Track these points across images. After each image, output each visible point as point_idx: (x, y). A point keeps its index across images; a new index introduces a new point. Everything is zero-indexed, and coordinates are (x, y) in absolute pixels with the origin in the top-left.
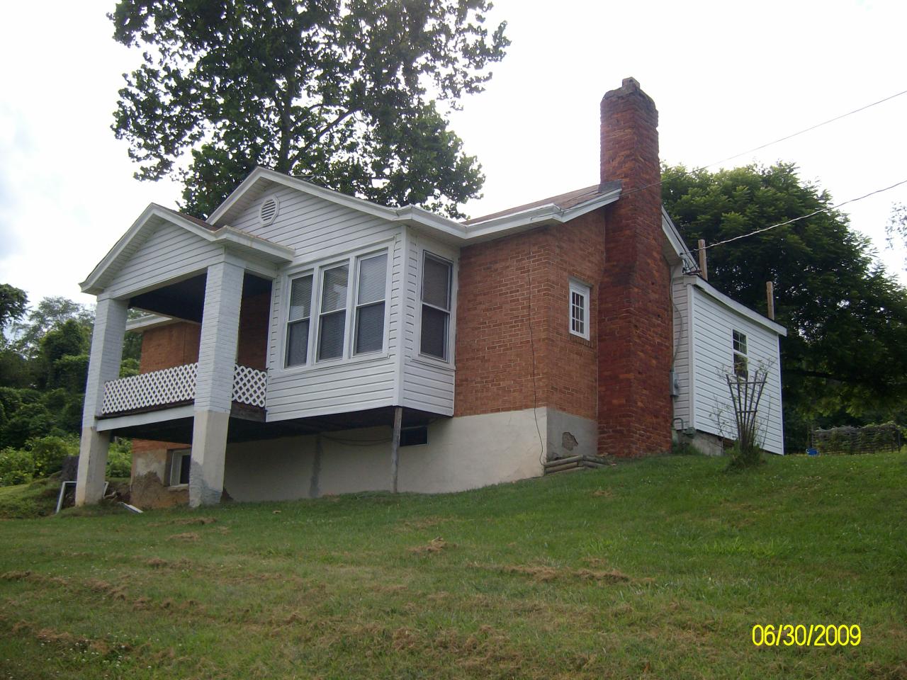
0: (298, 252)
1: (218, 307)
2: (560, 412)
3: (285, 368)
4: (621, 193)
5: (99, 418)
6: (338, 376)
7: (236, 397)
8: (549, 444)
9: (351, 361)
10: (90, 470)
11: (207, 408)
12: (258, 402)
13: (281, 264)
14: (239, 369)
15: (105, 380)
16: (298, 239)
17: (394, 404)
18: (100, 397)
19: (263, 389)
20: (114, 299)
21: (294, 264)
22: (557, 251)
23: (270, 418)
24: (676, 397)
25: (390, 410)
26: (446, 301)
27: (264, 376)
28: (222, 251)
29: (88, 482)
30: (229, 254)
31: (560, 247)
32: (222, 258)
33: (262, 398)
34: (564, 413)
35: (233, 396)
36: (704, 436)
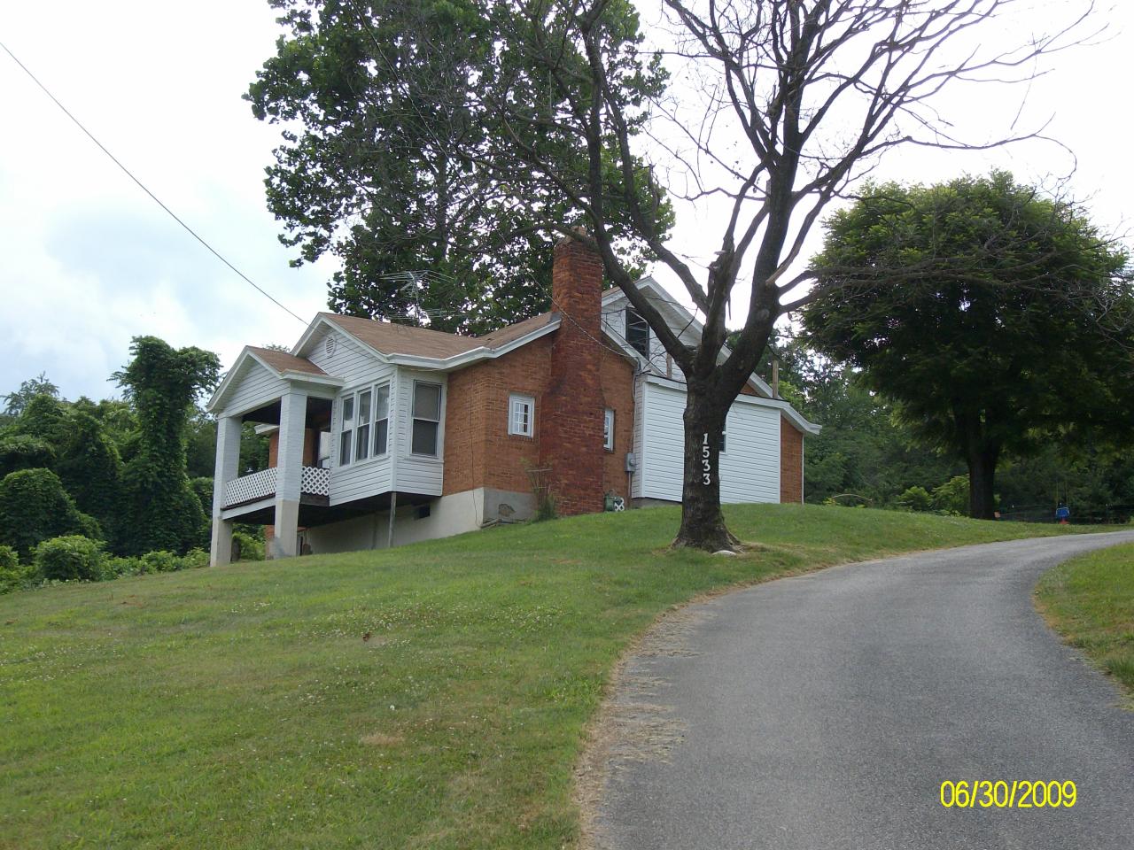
0: (346, 380)
1: (287, 426)
2: (498, 490)
3: (341, 465)
4: (561, 323)
5: (223, 510)
6: (365, 472)
7: (305, 490)
8: (485, 512)
9: (372, 461)
10: (218, 549)
11: (282, 499)
12: (323, 492)
13: (336, 389)
14: (307, 469)
15: (226, 480)
16: (345, 370)
17: (390, 490)
18: (223, 494)
19: (326, 483)
20: (231, 417)
21: (344, 388)
22: (497, 376)
23: (332, 504)
24: (633, 472)
25: (389, 494)
26: (437, 414)
27: (327, 473)
28: (289, 385)
29: (218, 558)
30: (294, 387)
31: (501, 373)
32: (289, 391)
33: (326, 489)
34: (501, 491)
35: (302, 489)
36: (657, 502)
